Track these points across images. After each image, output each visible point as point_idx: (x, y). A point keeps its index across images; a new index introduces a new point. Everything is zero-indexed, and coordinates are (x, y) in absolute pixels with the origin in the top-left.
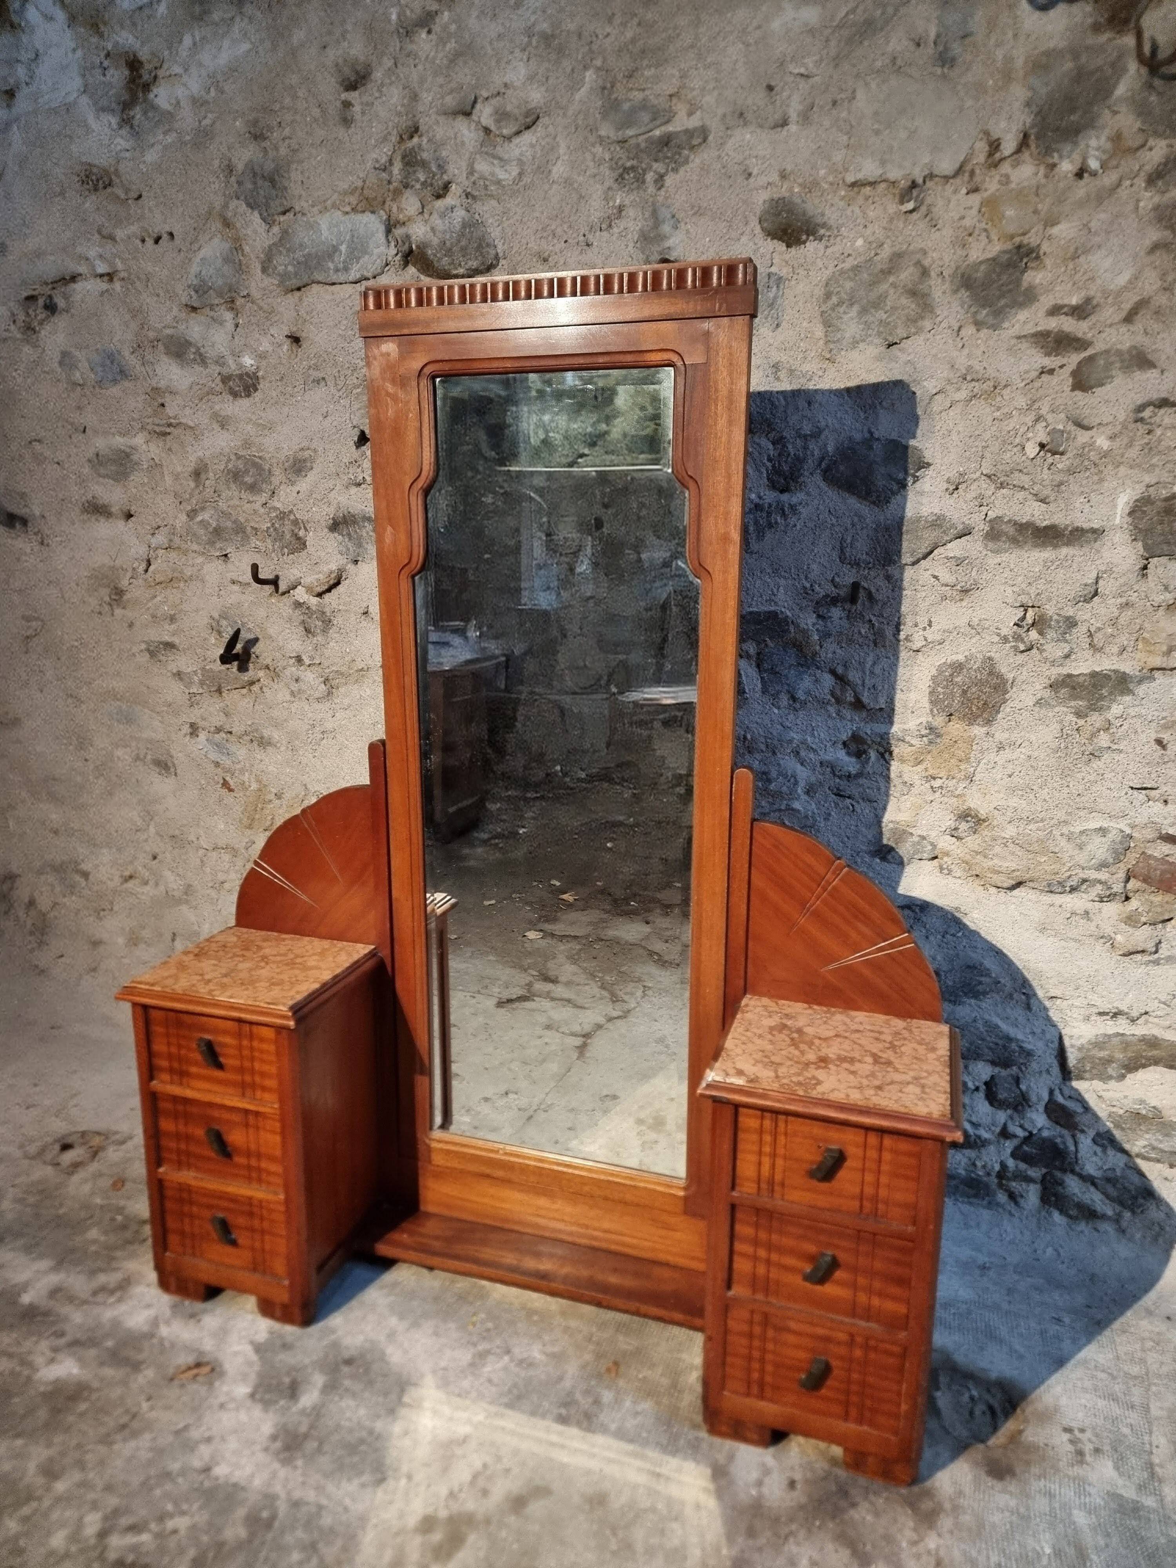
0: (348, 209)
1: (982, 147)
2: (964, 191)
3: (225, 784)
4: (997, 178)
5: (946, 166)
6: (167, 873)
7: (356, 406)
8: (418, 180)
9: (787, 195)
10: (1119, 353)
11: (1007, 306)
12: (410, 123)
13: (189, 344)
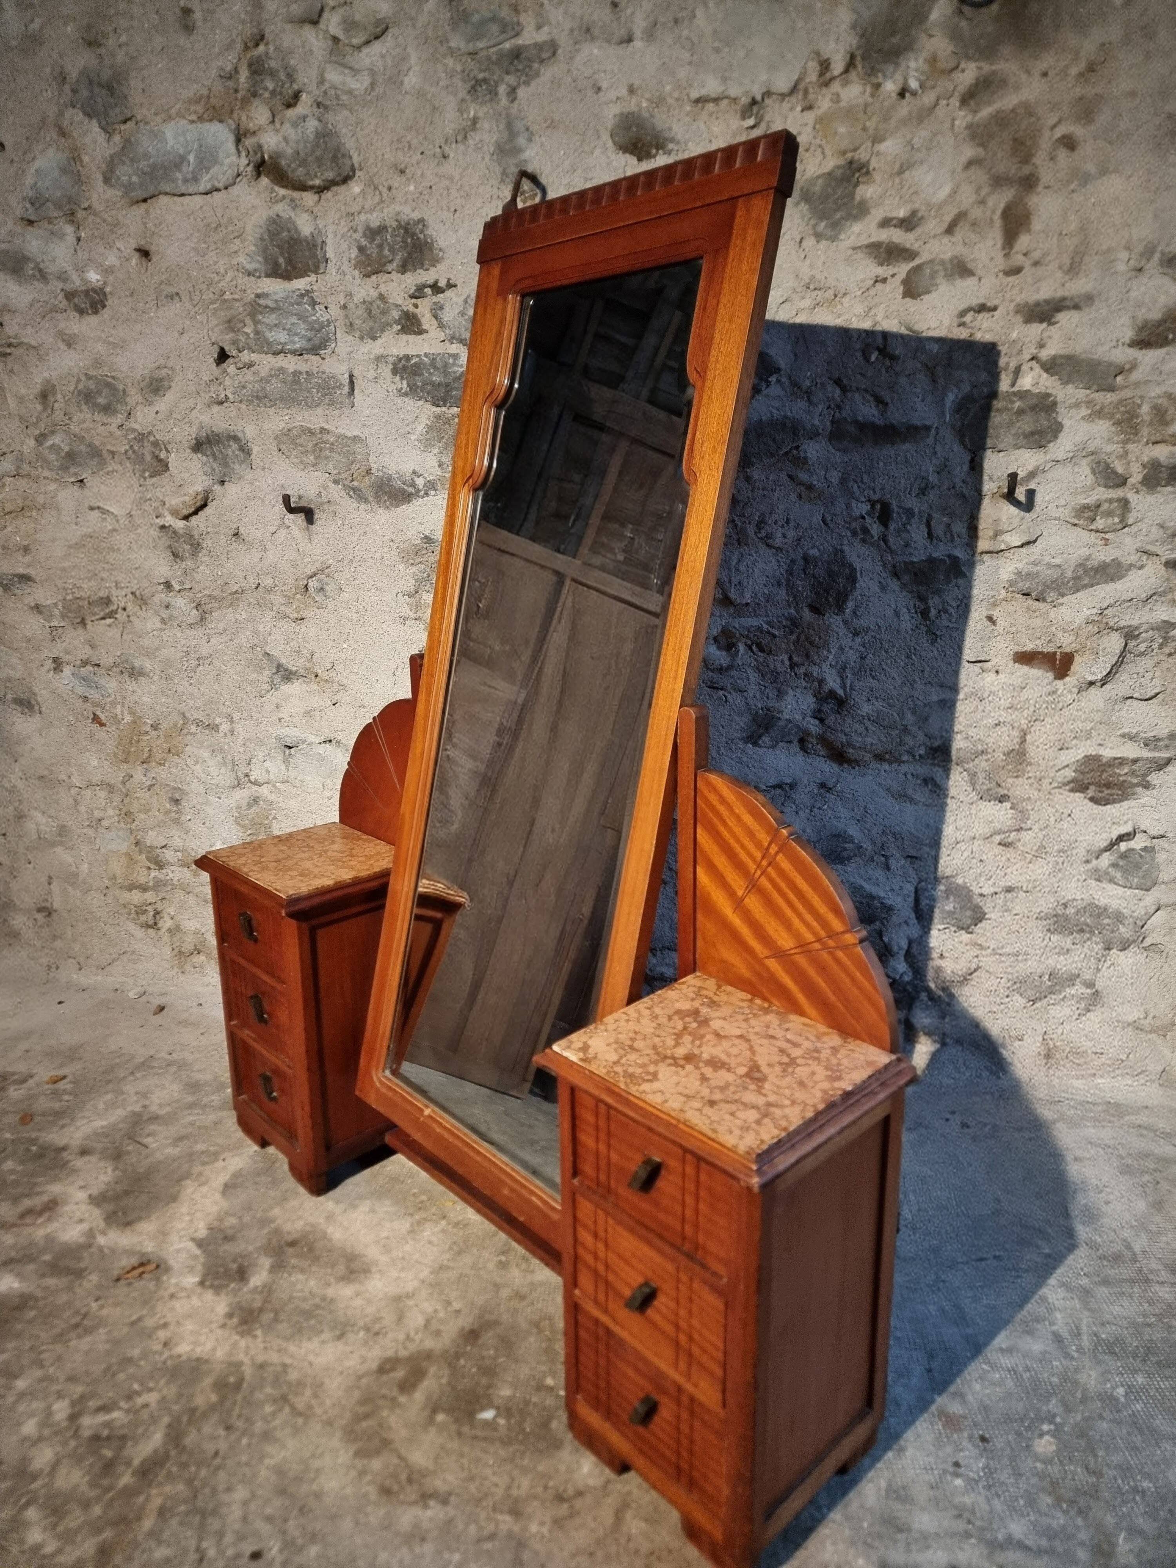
0: (194, 117)
1: (813, 67)
2: (799, 108)
3: (96, 719)
4: (829, 96)
5: (782, 84)
6: (37, 815)
7: (214, 322)
8: (266, 89)
9: (636, 109)
10: (942, 262)
11: (842, 218)
12: (255, 30)
13: (25, 259)
